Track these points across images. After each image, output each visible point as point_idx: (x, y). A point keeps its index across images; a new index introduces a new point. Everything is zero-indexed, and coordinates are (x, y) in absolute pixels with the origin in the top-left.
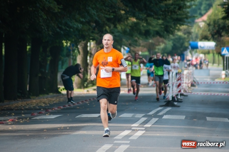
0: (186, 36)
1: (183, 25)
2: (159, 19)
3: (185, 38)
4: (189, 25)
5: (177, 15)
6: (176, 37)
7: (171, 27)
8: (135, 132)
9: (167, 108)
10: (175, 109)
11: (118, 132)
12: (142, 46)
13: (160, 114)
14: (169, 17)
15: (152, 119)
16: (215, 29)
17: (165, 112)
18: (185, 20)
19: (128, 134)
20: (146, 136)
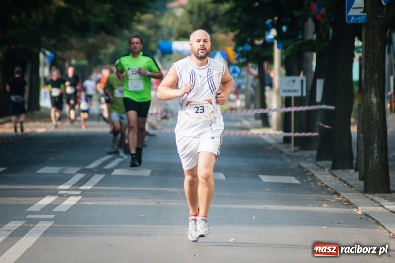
0: (151, 32)
3: (150, 36)
7: (126, 16)
8: (64, 198)
11: (34, 199)
13: (109, 166)
15: (93, 175)
16: (201, 20)
17: (116, 164)
18: (151, 4)
19: (52, 202)
20: (83, 205)
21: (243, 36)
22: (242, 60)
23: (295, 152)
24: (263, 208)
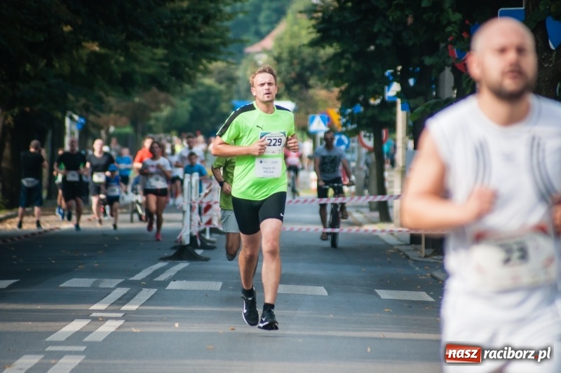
0: (222, 87)
1: (216, 60)
2: (156, 45)
3: (219, 93)
4: (230, 60)
5: (201, 36)
6: (200, 89)
7: (187, 65)
8: (97, 323)
9: (178, 263)
10: (197, 265)
11: (57, 324)
12: (117, 112)
13: (162, 278)
14: (181, 42)
15: (141, 290)
16: (293, 69)
17: (172, 274)
18: (222, 48)
19: (81, 329)
20: (126, 332)
21: (353, 92)
22: (350, 127)
23: (426, 256)
24: (382, 337)
